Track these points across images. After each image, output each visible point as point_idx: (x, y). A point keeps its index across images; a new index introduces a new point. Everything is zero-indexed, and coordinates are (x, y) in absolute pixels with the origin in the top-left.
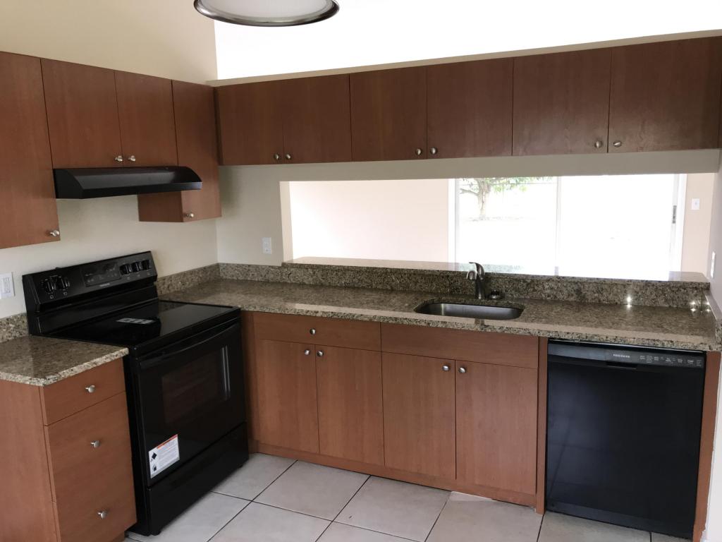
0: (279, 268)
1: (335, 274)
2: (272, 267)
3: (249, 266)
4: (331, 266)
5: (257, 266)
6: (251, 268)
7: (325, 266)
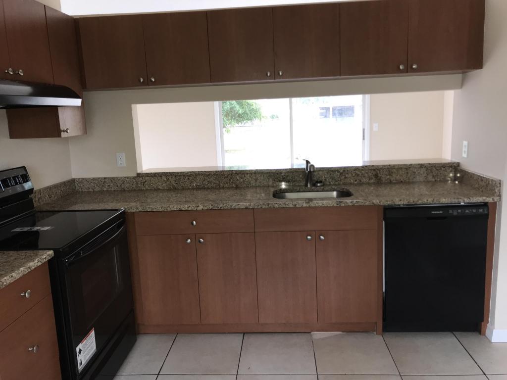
0: (134, 178)
1: (187, 178)
2: (128, 177)
3: (105, 178)
4: (183, 172)
5: (113, 178)
6: (106, 180)
7: (178, 173)
